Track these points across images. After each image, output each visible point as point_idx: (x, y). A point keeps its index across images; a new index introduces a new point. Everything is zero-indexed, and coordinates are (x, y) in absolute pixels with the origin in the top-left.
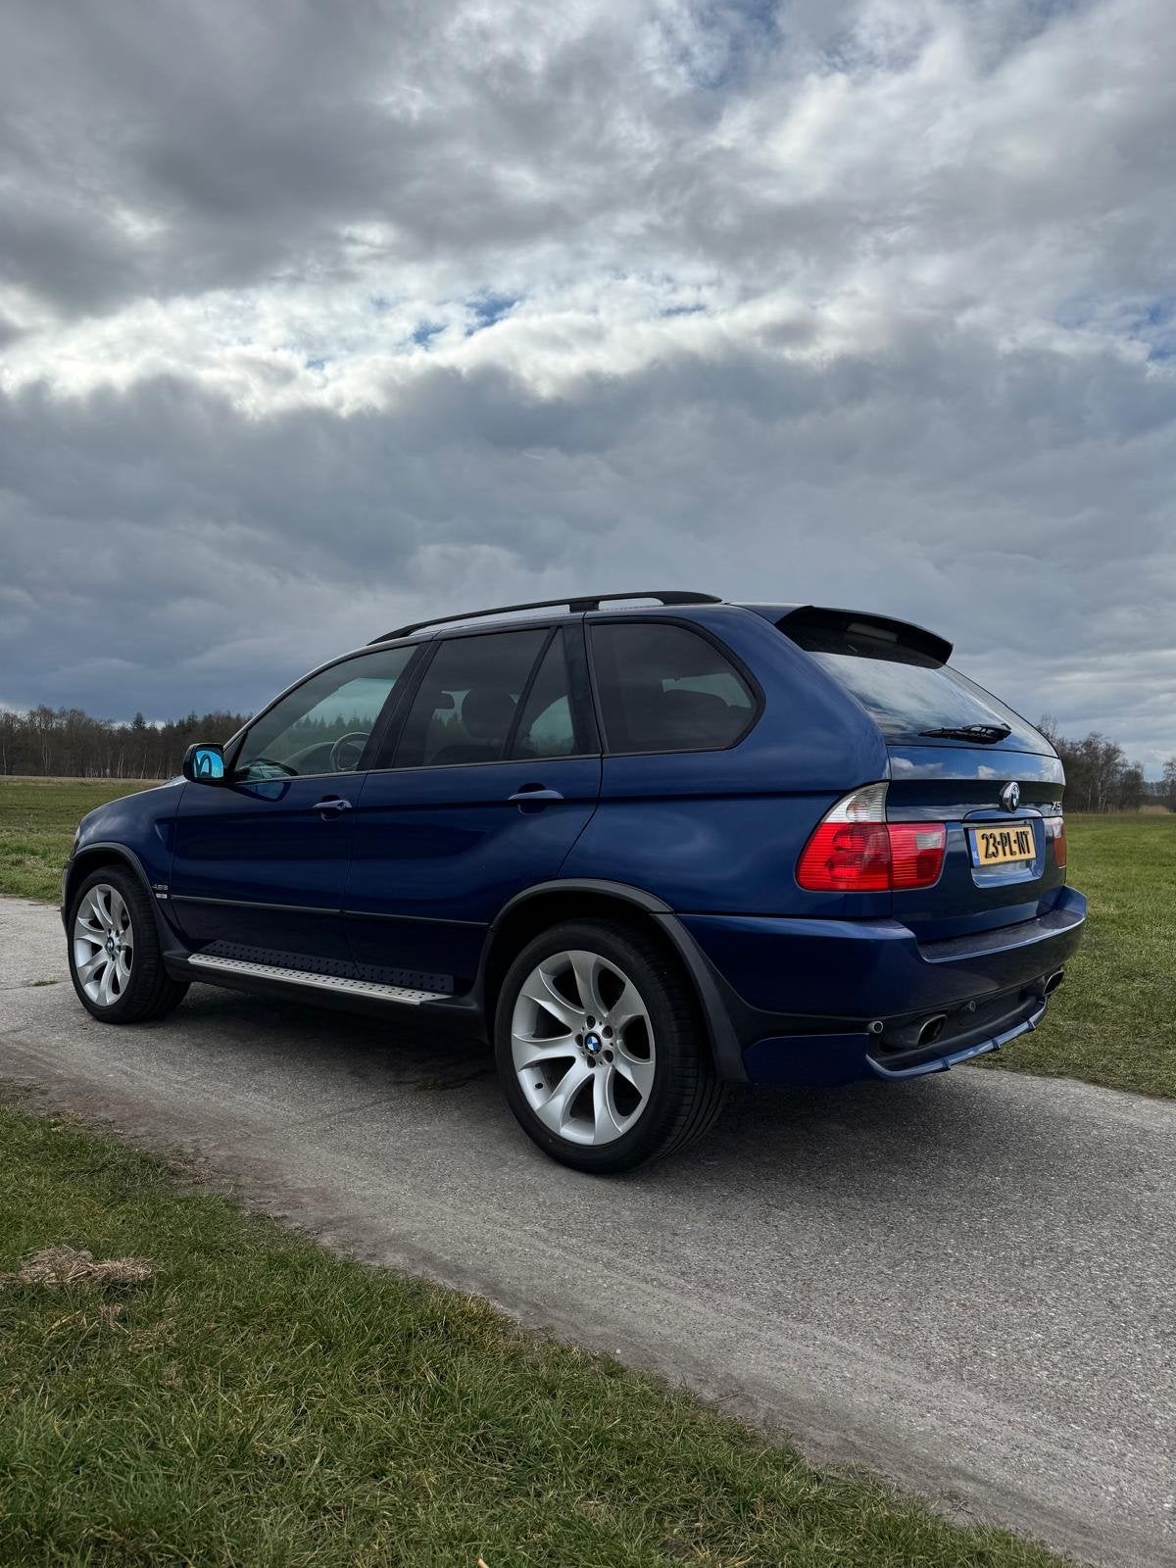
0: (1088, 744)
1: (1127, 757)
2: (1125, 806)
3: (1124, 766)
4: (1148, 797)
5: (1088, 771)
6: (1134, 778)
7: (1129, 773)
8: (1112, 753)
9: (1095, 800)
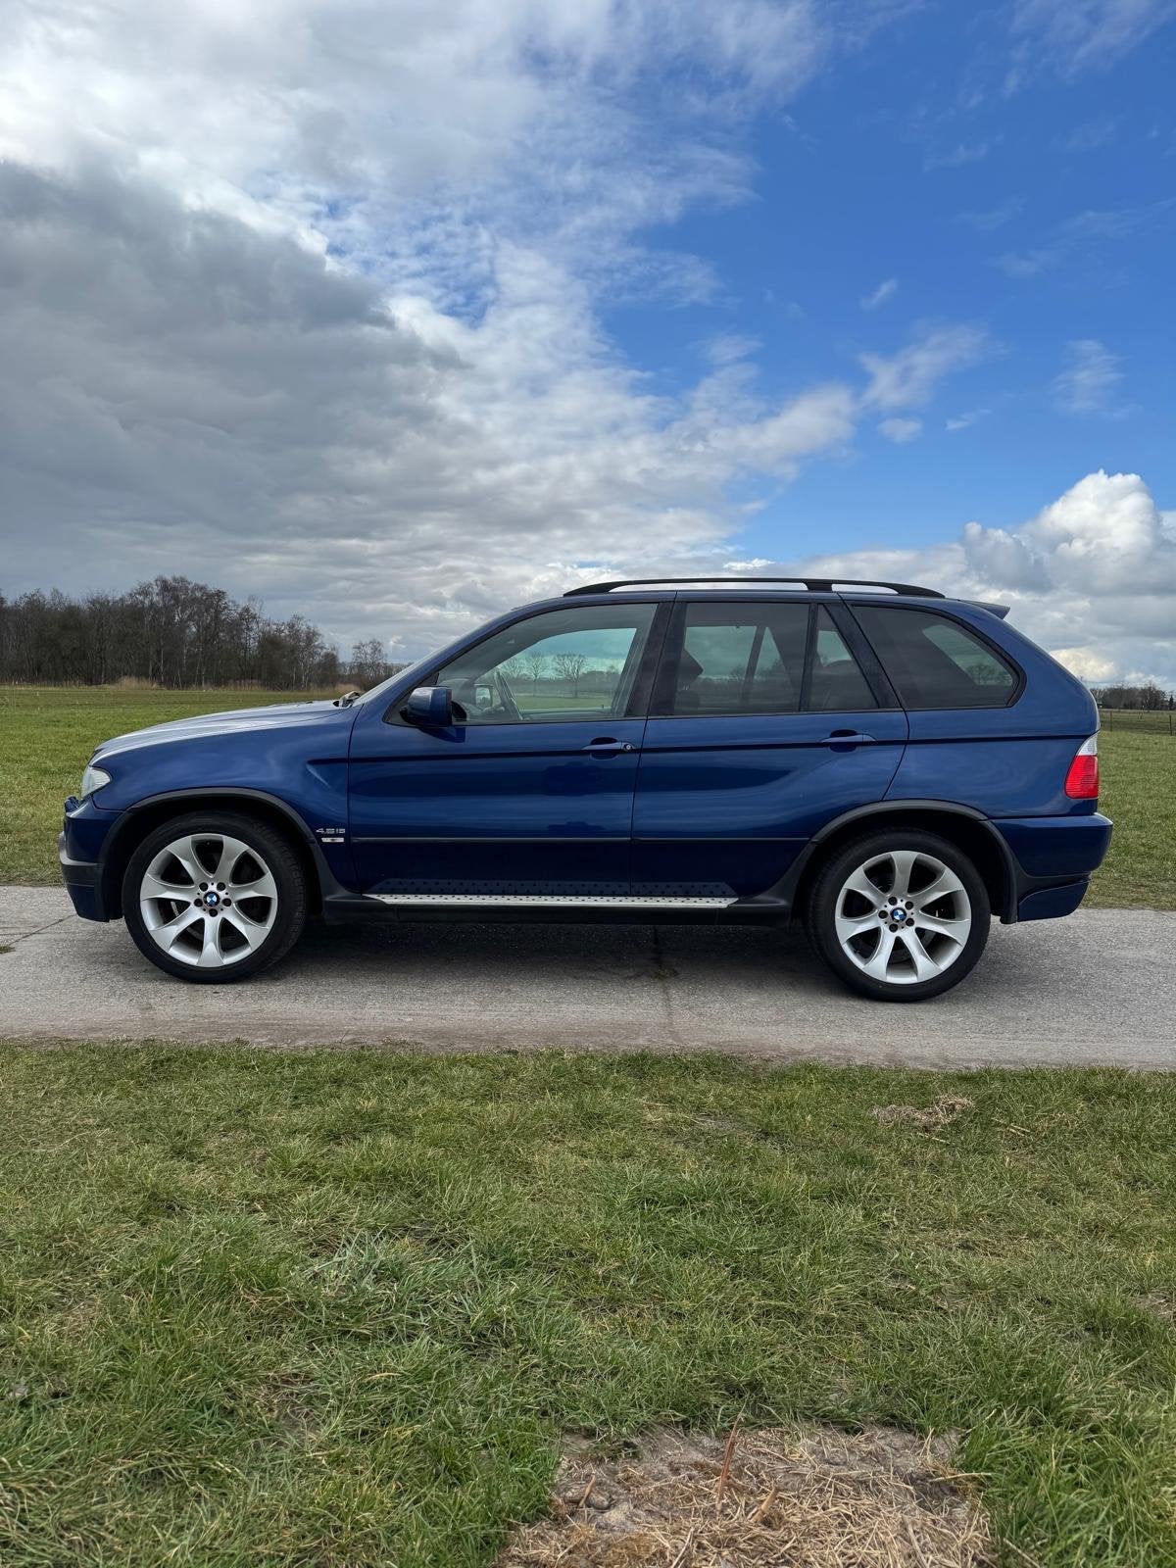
0: (291, 626)
1: (325, 640)
2: (324, 685)
3: (322, 648)
4: (343, 676)
5: (293, 651)
6: (331, 660)
7: (327, 655)
8: (311, 636)
9: (299, 680)
